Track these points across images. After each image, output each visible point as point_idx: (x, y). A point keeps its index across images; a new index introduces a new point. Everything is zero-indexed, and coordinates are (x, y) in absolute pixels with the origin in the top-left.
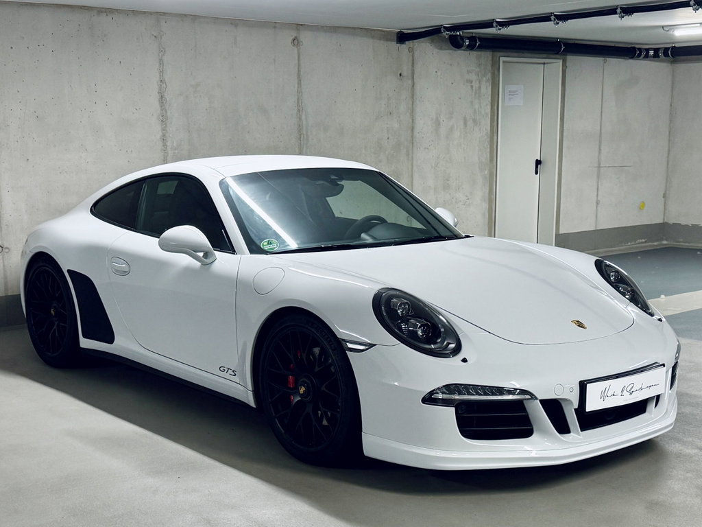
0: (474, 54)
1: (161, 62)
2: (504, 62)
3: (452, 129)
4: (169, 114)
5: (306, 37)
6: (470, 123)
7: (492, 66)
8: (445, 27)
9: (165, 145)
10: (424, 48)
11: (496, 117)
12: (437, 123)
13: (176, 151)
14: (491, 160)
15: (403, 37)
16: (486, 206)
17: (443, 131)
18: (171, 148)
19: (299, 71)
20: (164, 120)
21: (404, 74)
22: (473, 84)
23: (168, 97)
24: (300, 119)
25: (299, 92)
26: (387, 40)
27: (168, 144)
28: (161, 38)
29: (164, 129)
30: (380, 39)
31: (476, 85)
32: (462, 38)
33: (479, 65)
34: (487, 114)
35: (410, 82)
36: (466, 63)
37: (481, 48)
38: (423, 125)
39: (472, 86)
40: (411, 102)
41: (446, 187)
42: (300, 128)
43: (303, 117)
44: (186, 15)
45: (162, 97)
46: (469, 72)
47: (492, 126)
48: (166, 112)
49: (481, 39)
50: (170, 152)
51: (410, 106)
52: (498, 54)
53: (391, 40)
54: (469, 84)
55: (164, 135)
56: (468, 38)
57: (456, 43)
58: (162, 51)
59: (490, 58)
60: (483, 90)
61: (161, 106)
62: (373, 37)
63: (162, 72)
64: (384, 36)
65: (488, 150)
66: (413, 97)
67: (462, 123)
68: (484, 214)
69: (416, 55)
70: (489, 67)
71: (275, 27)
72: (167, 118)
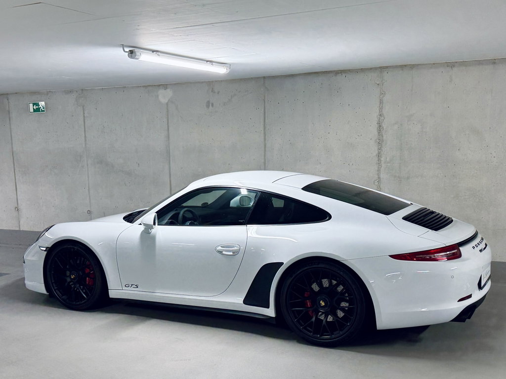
1: (381, 102)
4: (384, 138)
9: (379, 160)
13: (389, 164)
18: (385, 162)
20: (380, 142)
23: (384, 126)
27: (382, 159)
28: (383, 85)
29: (379, 149)
44: (405, 66)
45: (380, 126)
48: (382, 136)
50: (383, 165)
55: (379, 153)
58: (383, 94)
61: (379, 133)
63: (381, 109)
71: (494, 63)
72: (383, 141)
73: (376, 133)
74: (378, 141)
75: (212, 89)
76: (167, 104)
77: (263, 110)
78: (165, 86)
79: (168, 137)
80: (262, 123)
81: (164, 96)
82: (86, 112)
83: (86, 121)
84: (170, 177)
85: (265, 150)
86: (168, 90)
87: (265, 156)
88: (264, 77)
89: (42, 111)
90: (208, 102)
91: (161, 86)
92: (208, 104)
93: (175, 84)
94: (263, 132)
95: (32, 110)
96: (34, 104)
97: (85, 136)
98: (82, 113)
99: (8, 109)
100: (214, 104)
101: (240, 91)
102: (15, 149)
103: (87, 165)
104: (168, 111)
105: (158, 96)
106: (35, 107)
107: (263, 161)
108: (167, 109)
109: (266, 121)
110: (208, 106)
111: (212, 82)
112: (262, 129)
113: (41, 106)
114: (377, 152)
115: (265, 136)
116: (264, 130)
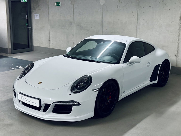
9: (179, 31)
73: (179, 21)
74: (179, 24)
75: (119, 1)
76: (103, 5)
77: (137, 9)
79: (103, 18)
81: (102, 2)
82: (74, 7)
83: (74, 10)
84: (102, 33)
85: (137, 25)
87: (137, 27)
89: (60, 5)
90: (118, 6)
95: (56, 5)
96: (57, 3)
97: (74, 16)
98: (73, 7)
99: (48, 4)
100: (120, 7)
101: (129, 2)
102: (49, 19)
103: (74, 26)
104: (103, 8)
105: (100, 2)
106: (57, 4)
107: (136, 29)
108: (103, 7)
110: (117, 7)
112: (136, 17)
113: (59, 4)
114: (179, 28)
115: (137, 20)
116: (137, 17)
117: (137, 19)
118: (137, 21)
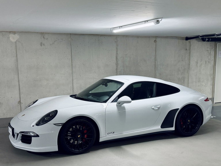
0: (209, 43)
1: (117, 49)
2: (218, 45)
3: (201, 64)
5: (158, 40)
6: (207, 63)
7: (215, 46)
8: (200, 36)
9: (117, 71)
10: (194, 42)
11: (215, 61)
12: (197, 63)
13: (120, 73)
14: (214, 73)
15: (187, 39)
16: (211, 87)
17: (199, 65)
19: (156, 49)
20: (117, 64)
21: (187, 49)
22: (209, 51)
23: (118, 58)
24: (155, 63)
25: (156, 55)
26: (183, 40)
28: (117, 42)
29: (117, 67)
30: (180, 39)
31: (209, 52)
32: (205, 38)
33: (211, 46)
34: (213, 60)
35: (189, 51)
36: (207, 45)
37: (211, 41)
38: (193, 63)
39: (208, 52)
40: (189, 57)
41: (199, 81)
42: (155, 65)
43: (156, 62)
44: (124, 36)
45: (117, 58)
46: (207, 48)
47: (214, 63)
48: (118, 62)
49: (211, 38)
50: (118, 73)
51: (189, 58)
52: (217, 42)
53: (184, 40)
54: (207, 51)
55: (117, 68)
56: (207, 38)
57: (203, 40)
58: (117, 45)
59: (214, 44)
60: (212, 53)
62: (178, 39)
63: (117, 51)
64: (182, 38)
65: (213, 70)
66: (190, 55)
67: (205, 63)
68: (211, 89)
69: (191, 43)
70: (214, 46)
71: (149, 38)
72: (118, 64)
73: (116, 61)
75: (44, 37)
76: (16, 42)
77: (70, 49)
78: (14, 33)
80: (70, 55)
81: (13, 38)
85: (72, 67)
86: (16, 35)
87: (72, 70)
88: (70, 34)
91: (11, 32)
92: (41, 44)
93: (21, 32)
94: (71, 59)
100: (45, 45)
101: (58, 39)
104: (16, 46)
105: (9, 37)
107: (71, 72)
109: (72, 54)
110: (41, 45)
111: (43, 33)
115: (72, 61)
116: (72, 58)
117: (72, 59)
118: (72, 63)
